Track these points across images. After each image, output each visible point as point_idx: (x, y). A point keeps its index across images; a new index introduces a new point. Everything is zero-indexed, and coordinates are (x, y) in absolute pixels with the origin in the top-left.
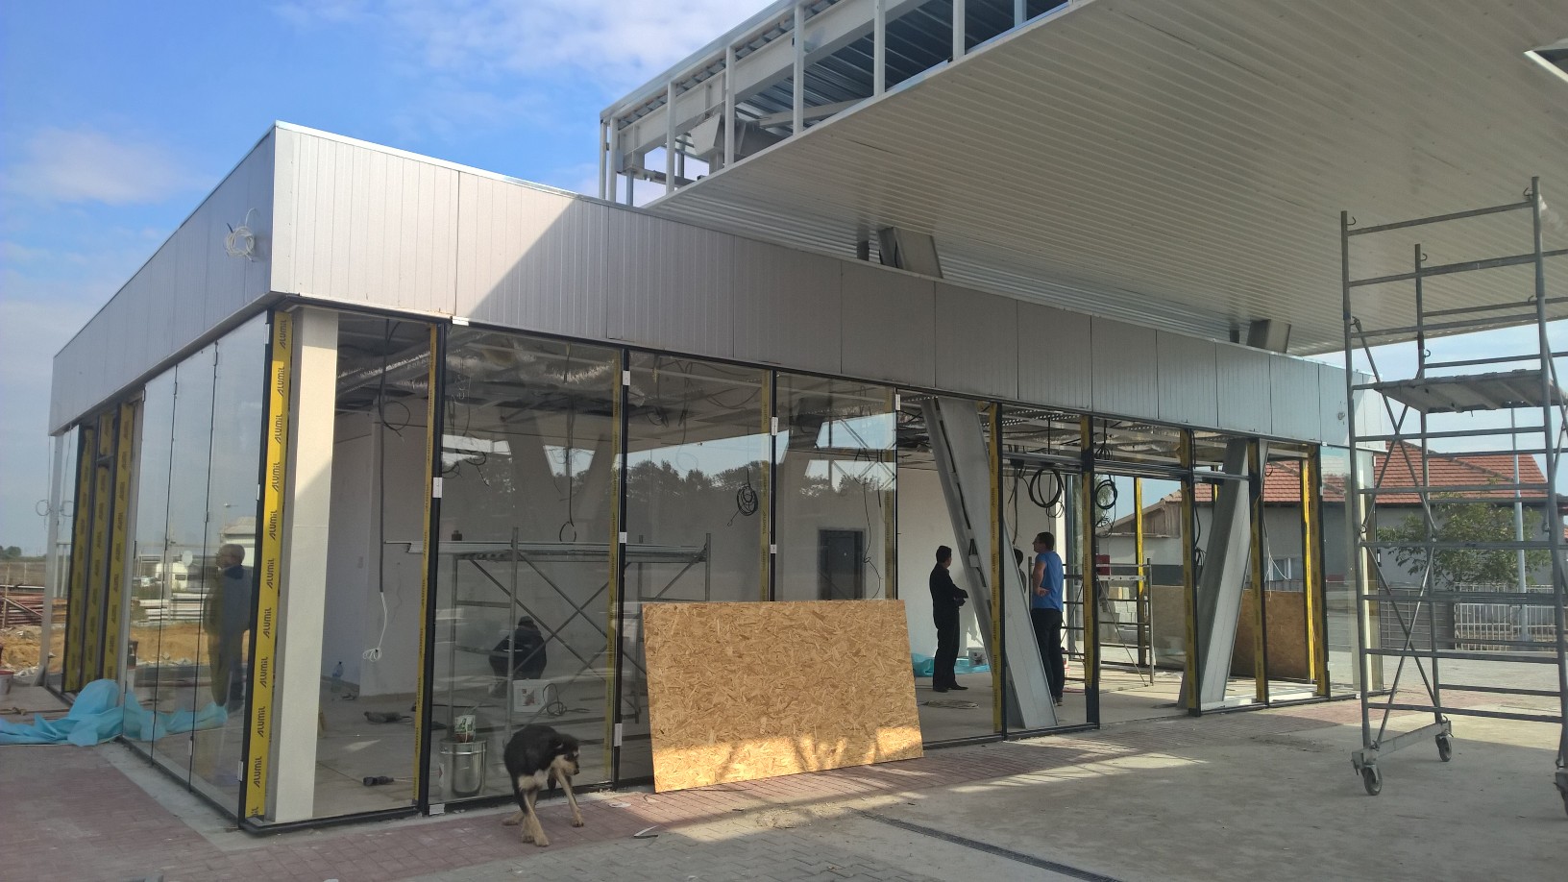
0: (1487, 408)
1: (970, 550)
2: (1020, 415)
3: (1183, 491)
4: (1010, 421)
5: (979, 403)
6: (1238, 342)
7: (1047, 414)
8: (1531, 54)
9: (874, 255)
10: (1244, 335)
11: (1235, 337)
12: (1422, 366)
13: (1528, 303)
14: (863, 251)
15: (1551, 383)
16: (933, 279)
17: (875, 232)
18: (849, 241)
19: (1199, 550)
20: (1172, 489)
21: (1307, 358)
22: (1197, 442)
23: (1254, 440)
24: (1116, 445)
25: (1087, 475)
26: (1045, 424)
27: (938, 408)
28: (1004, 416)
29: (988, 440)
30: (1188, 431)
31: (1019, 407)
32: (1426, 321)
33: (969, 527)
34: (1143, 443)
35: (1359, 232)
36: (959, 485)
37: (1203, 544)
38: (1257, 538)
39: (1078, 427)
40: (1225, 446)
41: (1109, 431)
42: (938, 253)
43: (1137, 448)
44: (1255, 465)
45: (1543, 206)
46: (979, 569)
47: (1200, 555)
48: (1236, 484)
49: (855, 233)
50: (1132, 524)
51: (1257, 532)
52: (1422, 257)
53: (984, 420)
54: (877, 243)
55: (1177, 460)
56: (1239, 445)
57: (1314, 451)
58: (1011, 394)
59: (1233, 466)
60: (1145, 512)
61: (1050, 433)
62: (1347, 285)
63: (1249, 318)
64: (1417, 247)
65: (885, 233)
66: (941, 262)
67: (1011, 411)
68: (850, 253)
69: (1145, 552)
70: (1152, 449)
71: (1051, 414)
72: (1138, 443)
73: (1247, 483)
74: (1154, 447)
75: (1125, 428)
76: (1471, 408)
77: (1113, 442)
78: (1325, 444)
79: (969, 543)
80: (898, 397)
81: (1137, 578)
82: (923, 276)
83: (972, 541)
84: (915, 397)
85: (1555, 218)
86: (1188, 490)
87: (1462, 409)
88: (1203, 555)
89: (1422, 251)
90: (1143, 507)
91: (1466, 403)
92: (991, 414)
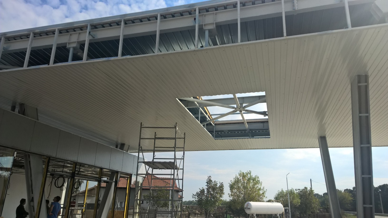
0: (165, 169)
1: (32, 200)
2: (56, 161)
3: (98, 185)
4: (52, 163)
5: (43, 157)
6: (117, 148)
7: (64, 162)
8: (177, 99)
9: (17, 110)
10: (119, 146)
11: (117, 147)
12: (154, 158)
13: (173, 148)
14: (13, 109)
15: (175, 165)
16: (35, 120)
17: (18, 104)
18: (9, 105)
19: (100, 200)
20: (96, 184)
21: (132, 154)
22: (104, 172)
23: (117, 172)
24: (83, 171)
25: (73, 179)
26: (63, 164)
27: (29, 157)
28: (50, 161)
29: (44, 167)
30: (101, 169)
31: (56, 159)
32: (156, 149)
33: (32, 193)
34: (90, 171)
35: (144, 127)
36: (31, 181)
37: (101, 199)
38: (115, 197)
39: (72, 166)
40: (110, 173)
41: (81, 167)
42: (38, 113)
43: (89, 172)
44: (117, 179)
45: (177, 129)
46: (33, 207)
47: (100, 202)
48: (111, 183)
49: (11, 103)
50: (84, 193)
51: (115, 196)
52: (156, 135)
53: (44, 161)
54: (18, 107)
55: (98, 176)
56: (114, 173)
57: (131, 175)
58: (54, 155)
59: (112, 179)
60: (88, 190)
61: (64, 167)
62: (140, 138)
63: (120, 143)
64: (155, 133)
65: (22, 105)
66: (39, 116)
67: (53, 160)
68: (9, 108)
69: (87, 200)
70: (93, 173)
71: (65, 162)
72: (89, 171)
73: (114, 183)
74: (93, 172)
75: (86, 167)
76: (162, 169)
77: (82, 170)
78: (133, 174)
79: (31, 198)
80: (16, 153)
81: (83, 208)
82: (32, 119)
83: (33, 198)
84: (22, 153)
85: (179, 131)
86: (99, 184)
87: (160, 169)
88: (101, 201)
89: (156, 133)
90: (88, 188)
91: (161, 168)
92: (46, 161)
